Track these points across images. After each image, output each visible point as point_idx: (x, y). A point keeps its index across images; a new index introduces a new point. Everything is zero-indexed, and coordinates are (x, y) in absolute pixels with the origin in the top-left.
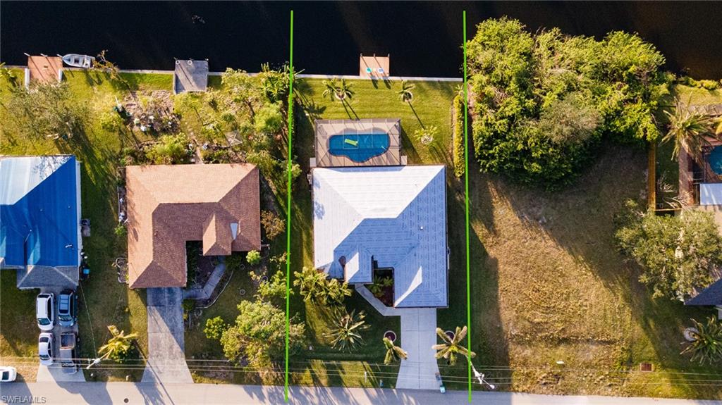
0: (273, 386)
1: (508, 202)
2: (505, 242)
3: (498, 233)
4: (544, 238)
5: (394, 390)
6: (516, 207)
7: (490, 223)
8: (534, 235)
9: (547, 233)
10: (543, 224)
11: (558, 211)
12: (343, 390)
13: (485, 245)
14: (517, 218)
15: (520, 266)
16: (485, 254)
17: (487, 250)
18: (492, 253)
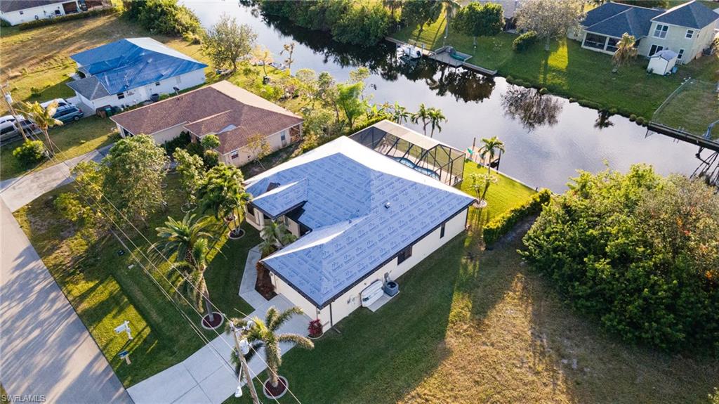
0: (45, 268)
1: (530, 308)
2: (484, 343)
3: (482, 327)
4: (555, 384)
5: (122, 390)
6: (537, 320)
7: (481, 310)
8: (540, 368)
9: (565, 382)
10: (568, 367)
11: (609, 370)
12: (82, 332)
13: (450, 325)
14: (529, 333)
15: (480, 389)
16: (441, 335)
17: (449, 333)
18: (451, 340)
